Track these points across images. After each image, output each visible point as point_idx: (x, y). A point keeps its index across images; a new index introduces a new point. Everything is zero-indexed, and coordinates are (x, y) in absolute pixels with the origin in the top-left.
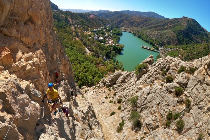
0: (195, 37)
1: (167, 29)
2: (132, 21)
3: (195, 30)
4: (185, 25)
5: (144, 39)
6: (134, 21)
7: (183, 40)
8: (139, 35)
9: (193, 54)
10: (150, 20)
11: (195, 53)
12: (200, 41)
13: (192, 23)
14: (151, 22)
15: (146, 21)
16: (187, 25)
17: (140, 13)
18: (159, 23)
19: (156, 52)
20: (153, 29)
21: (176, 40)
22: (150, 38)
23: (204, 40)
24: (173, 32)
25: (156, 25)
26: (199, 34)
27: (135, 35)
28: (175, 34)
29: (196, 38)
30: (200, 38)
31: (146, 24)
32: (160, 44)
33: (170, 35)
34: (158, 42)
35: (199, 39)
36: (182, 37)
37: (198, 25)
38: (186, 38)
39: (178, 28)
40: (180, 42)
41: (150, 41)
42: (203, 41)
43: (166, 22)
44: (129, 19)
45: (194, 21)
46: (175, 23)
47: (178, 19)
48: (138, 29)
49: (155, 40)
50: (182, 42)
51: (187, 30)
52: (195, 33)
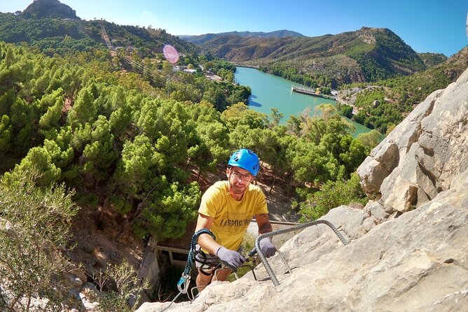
0: (397, 64)
1: (333, 54)
2: (250, 46)
3: (395, 51)
4: (370, 42)
5: (289, 77)
6: (256, 47)
7: (374, 72)
8: (276, 69)
9: (416, 91)
10: (291, 42)
11: (420, 89)
12: (409, 71)
13: (386, 37)
14: (294, 45)
15: (282, 45)
16: (377, 40)
17: (261, 34)
18: (312, 44)
19: (328, 98)
20: (301, 57)
21: (360, 74)
22: (302, 73)
23: (417, 68)
24: (349, 58)
25: (307, 49)
26: (405, 57)
27: (265, 71)
28: (356, 61)
29: (400, 65)
30: (407, 65)
31: (283, 49)
32: (328, 83)
33: (344, 64)
34: (324, 79)
35: (406, 67)
36: (370, 67)
37: (398, 39)
38: (379, 67)
39: (358, 49)
40: (370, 76)
41: (306, 79)
42: (414, 71)
43: (328, 41)
44: (244, 43)
45: (389, 32)
46: (346, 41)
47: (351, 33)
48: (267, 60)
49: (315, 77)
50: (373, 77)
51: (378, 51)
52: (397, 57)
